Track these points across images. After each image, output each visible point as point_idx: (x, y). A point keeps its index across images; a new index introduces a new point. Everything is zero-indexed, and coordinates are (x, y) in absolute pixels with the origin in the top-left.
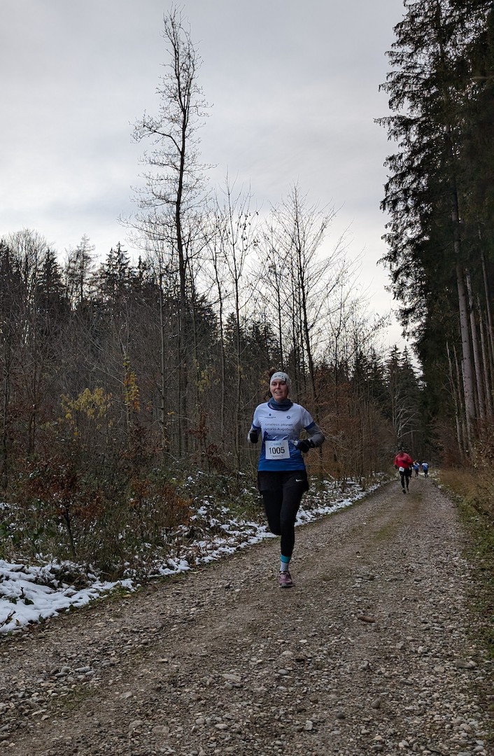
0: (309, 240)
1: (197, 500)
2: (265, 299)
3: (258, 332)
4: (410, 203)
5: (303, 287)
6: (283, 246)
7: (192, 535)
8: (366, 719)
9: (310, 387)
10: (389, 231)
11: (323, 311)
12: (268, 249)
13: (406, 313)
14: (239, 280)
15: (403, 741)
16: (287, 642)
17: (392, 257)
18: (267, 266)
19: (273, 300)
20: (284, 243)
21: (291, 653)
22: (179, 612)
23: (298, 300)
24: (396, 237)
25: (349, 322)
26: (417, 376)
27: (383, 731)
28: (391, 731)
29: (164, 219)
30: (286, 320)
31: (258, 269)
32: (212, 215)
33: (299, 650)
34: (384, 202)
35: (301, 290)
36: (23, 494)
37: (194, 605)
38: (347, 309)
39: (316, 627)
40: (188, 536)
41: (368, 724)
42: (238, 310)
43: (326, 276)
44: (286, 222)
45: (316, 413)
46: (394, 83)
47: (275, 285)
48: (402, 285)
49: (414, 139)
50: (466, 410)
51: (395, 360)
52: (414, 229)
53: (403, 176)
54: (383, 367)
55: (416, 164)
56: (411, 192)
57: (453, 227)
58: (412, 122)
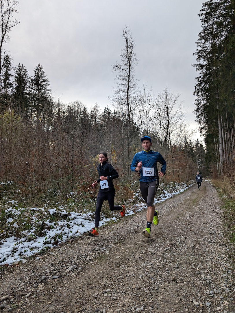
0: (171, 105)
1: (136, 191)
2: (156, 125)
3: (153, 135)
4: (203, 92)
5: (168, 120)
6: (162, 107)
7: (134, 202)
8: (194, 264)
9: (170, 153)
10: (196, 102)
11: (175, 128)
12: (157, 108)
14: (148, 118)
15: (206, 271)
16: (167, 238)
17: (197, 110)
18: (157, 114)
19: (158, 124)
21: (169, 242)
22: (132, 228)
23: (166, 124)
24: (199, 104)
26: (204, 149)
27: (199, 267)
28: (202, 267)
29: (123, 98)
30: (163, 131)
31: (154, 115)
32: (139, 96)
33: (171, 241)
34: (195, 92)
36: (80, 190)
37: (136, 226)
39: (176, 233)
40: (132, 203)
41: (195, 265)
42: (147, 128)
43: (176, 117)
44: (163, 99)
45: (173, 161)
46: (198, 53)
47: (159, 120)
48: (200, 119)
49: (204, 71)
50: (220, 160)
51: (197, 144)
52: (204, 101)
53: (201, 84)
54: (193, 146)
55: (205, 80)
56: (203, 89)
57: (217, 101)
58: (204, 66)
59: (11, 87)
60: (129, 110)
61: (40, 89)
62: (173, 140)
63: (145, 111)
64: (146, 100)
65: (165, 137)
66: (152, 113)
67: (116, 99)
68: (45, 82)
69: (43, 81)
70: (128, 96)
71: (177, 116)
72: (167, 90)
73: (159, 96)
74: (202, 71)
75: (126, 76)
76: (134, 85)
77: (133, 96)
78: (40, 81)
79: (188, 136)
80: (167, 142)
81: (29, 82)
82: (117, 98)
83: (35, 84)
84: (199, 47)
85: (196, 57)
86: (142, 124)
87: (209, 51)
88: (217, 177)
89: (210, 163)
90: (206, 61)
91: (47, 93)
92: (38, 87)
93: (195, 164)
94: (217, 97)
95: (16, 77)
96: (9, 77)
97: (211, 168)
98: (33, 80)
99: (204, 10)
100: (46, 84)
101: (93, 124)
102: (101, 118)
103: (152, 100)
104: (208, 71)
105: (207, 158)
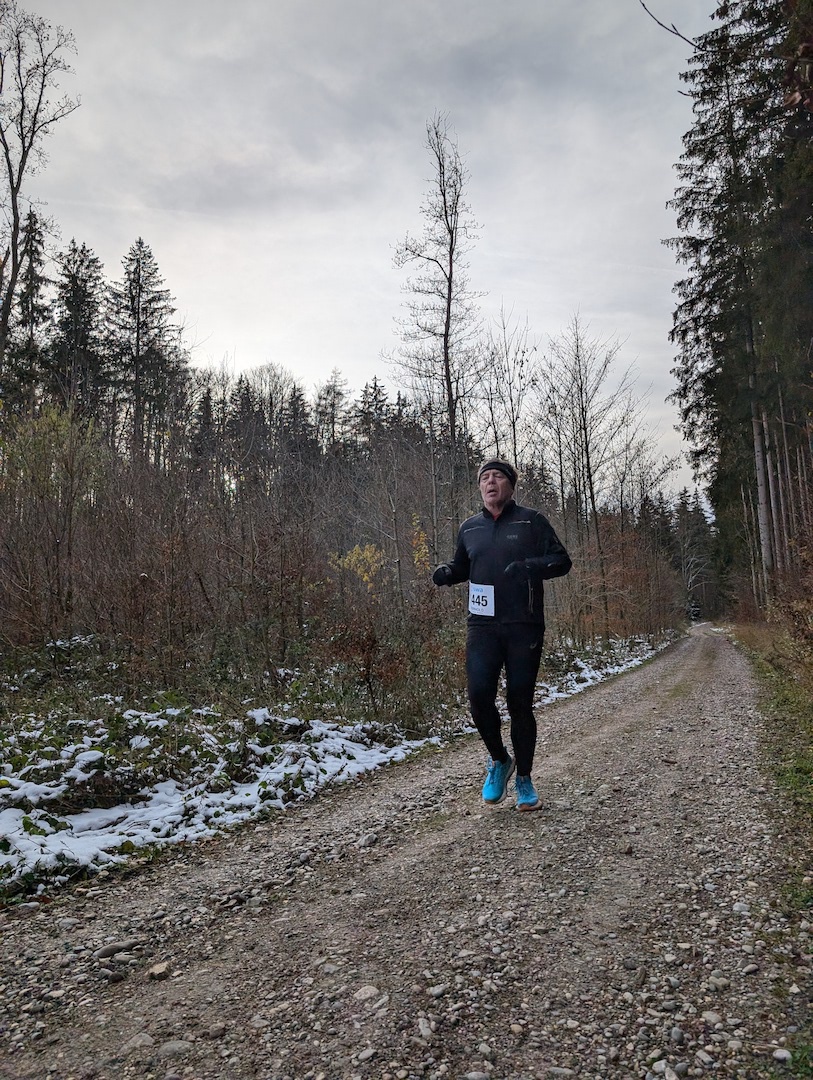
0: (592, 377)
2: (544, 443)
4: (701, 331)
5: (585, 429)
6: (563, 380)
9: (594, 538)
10: (679, 364)
11: (607, 455)
12: (548, 387)
13: (697, 454)
14: (516, 423)
17: (682, 393)
18: (547, 407)
19: (552, 443)
23: (579, 442)
24: (686, 372)
25: (635, 466)
26: (709, 521)
29: (431, 353)
30: (567, 466)
31: (537, 410)
34: (672, 333)
35: (583, 432)
38: (633, 452)
42: (516, 457)
43: (611, 415)
44: (566, 357)
45: (602, 566)
46: (683, 200)
47: (555, 427)
48: (693, 423)
49: (704, 261)
50: (763, 559)
51: (684, 504)
52: (706, 363)
53: (693, 303)
54: (671, 512)
55: (707, 290)
56: (702, 321)
57: (748, 360)
58: (702, 243)
59: (45, 319)
60: (450, 395)
61: (145, 324)
62: (601, 494)
63: (507, 399)
64: (511, 363)
65: (575, 486)
66: (531, 405)
67: (406, 358)
68: (159, 299)
69: (153, 300)
70: (446, 347)
71: (615, 414)
72: (581, 325)
73: (553, 346)
74: (698, 262)
75: (438, 281)
76: (468, 310)
77: (464, 347)
78: (145, 297)
79: (653, 478)
80: (581, 502)
81: (108, 301)
82: (412, 353)
83: (127, 307)
84: (685, 179)
85: (677, 213)
86: (497, 441)
87: (719, 192)
88: (750, 615)
89: (728, 569)
90: (711, 228)
91: (167, 338)
92: (139, 319)
93: (676, 573)
94: (748, 349)
95: (63, 287)
96: (38, 288)
97: (731, 588)
98: (120, 297)
99: (700, 58)
100: (165, 307)
101: (324, 443)
102: (352, 422)
103: (531, 362)
104: (718, 261)
105: (717, 552)
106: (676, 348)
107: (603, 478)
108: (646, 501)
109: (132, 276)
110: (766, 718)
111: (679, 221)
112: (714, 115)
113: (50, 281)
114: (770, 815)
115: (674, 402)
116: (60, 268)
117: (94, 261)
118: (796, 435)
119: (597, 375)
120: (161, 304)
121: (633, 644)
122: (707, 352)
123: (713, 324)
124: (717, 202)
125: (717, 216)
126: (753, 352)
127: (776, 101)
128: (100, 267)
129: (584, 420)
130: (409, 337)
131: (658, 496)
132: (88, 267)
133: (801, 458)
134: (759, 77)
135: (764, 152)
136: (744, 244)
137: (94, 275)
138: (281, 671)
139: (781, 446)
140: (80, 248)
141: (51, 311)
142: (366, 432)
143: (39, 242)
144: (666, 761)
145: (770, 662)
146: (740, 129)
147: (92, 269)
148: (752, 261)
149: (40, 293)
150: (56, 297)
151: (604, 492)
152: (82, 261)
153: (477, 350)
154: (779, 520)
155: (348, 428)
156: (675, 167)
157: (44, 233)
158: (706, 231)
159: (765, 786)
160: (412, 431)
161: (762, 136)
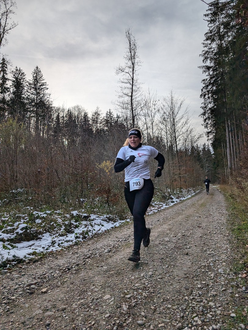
0: (176, 109)
2: (162, 129)
3: (158, 139)
4: (210, 95)
5: (174, 125)
9: (177, 159)
10: (203, 105)
11: (181, 133)
12: (163, 112)
13: (208, 133)
17: (204, 114)
18: (162, 118)
19: (164, 129)
20: (168, 110)
23: (172, 129)
24: (205, 107)
25: (189, 136)
26: (212, 153)
30: (169, 136)
34: (201, 95)
35: (174, 126)
38: (189, 132)
42: (153, 134)
44: (168, 103)
45: (179, 167)
46: (205, 54)
47: (165, 124)
48: (207, 123)
49: (211, 73)
50: (228, 165)
51: (204, 148)
52: (211, 105)
53: (207, 86)
54: (200, 151)
55: (212, 82)
56: (210, 92)
57: (224, 103)
58: (210, 67)
59: (8, 91)
60: (133, 115)
61: (39, 93)
62: (179, 145)
63: (150, 116)
64: (152, 105)
65: (171, 143)
66: (158, 118)
67: (119, 103)
68: (43, 85)
69: (41, 85)
70: (132, 100)
71: (183, 120)
72: (173, 93)
73: (165, 99)
74: (209, 74)
75: (129, 79)
76: (138, 88)
77: (137, 100)
78: (39, 84)
79: (195, 140)
80: (173, 148)
81: (27, 86)
82: (121, 102)
83: (33, 88)
84: (205, 47)
85: (203, 58)
86: (147, 129)
87: (216, 52)
88: (224, 182)
89: (217, 168)
90: (213, 63)
91: (46, 97)
92: (37, 91)
93: (202, 169)
94: (224, 100)
95: (14, 81)
96: (6, 82)
97: (218, 174)
98: (31, 84)
99: (210, 10)
100: (45, 88)
101: (94, 129)
102: (103, 123)
103: (158, 104)
104: (215, 73)
105: (215, 163)
106: (202, 100)
107: (180, 140)
108: (193, 147)
109: (35, 78)
110: (229, 213)
111: (203, 61)
112: (214, 28)
113: (9, 80)
114: (230, 243)
115: (202, 117)
116: (12, 75)
117: (23, 73)
118: (239, 127)
119: (178, 108)
120: (44, 87)
121: (188, 191)
122: (212, 101)
123: (214, 93)
124: (215, 55)
125: (215, 59)
126: (226, 101)
127: (234, 23)
128: (25, 75)
129: (174, 122)
130: (120, 97)
131: (197, 146)
132: (21, 75)
133: (240, 134)
134: (228, 16)
135: (230, 39)
136: (223, 68)
137: (23, 78)
138: (81, 199)
139: (234, 130)
140: (19, 69)
141: (10, 89)
142: (107, 126)
143: (6, 67)
144: (199, 227)
145: (230, 196)
146: (222, 32)
147: (22, 76)
148: (226, 73)
149: (6, 83)
150: (11, 85)
151: (180, 145)
152: (19, 73)
153: (141, 101)
154: (233, 153)
155: (101, 125)
156: (202, 44)
157: (7, 65)
158: (212, 64)
159: (228, 234)
160: (122, 126)
161: (229, 34)
